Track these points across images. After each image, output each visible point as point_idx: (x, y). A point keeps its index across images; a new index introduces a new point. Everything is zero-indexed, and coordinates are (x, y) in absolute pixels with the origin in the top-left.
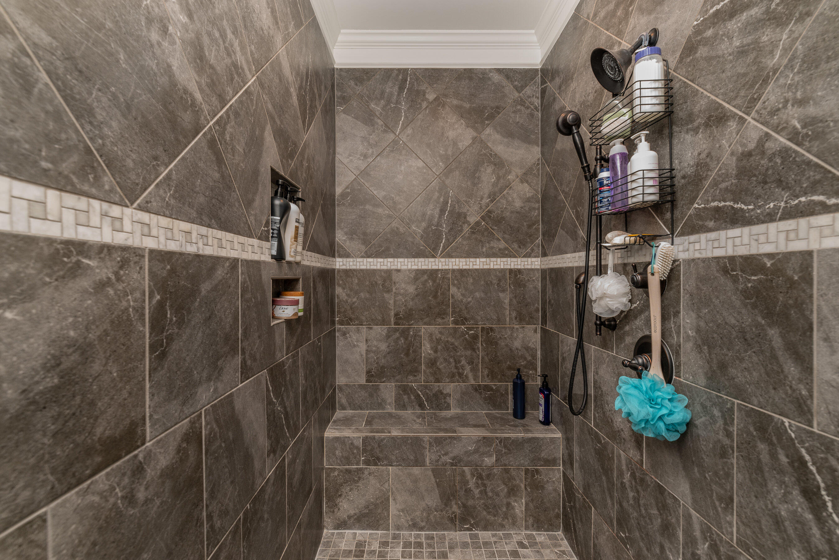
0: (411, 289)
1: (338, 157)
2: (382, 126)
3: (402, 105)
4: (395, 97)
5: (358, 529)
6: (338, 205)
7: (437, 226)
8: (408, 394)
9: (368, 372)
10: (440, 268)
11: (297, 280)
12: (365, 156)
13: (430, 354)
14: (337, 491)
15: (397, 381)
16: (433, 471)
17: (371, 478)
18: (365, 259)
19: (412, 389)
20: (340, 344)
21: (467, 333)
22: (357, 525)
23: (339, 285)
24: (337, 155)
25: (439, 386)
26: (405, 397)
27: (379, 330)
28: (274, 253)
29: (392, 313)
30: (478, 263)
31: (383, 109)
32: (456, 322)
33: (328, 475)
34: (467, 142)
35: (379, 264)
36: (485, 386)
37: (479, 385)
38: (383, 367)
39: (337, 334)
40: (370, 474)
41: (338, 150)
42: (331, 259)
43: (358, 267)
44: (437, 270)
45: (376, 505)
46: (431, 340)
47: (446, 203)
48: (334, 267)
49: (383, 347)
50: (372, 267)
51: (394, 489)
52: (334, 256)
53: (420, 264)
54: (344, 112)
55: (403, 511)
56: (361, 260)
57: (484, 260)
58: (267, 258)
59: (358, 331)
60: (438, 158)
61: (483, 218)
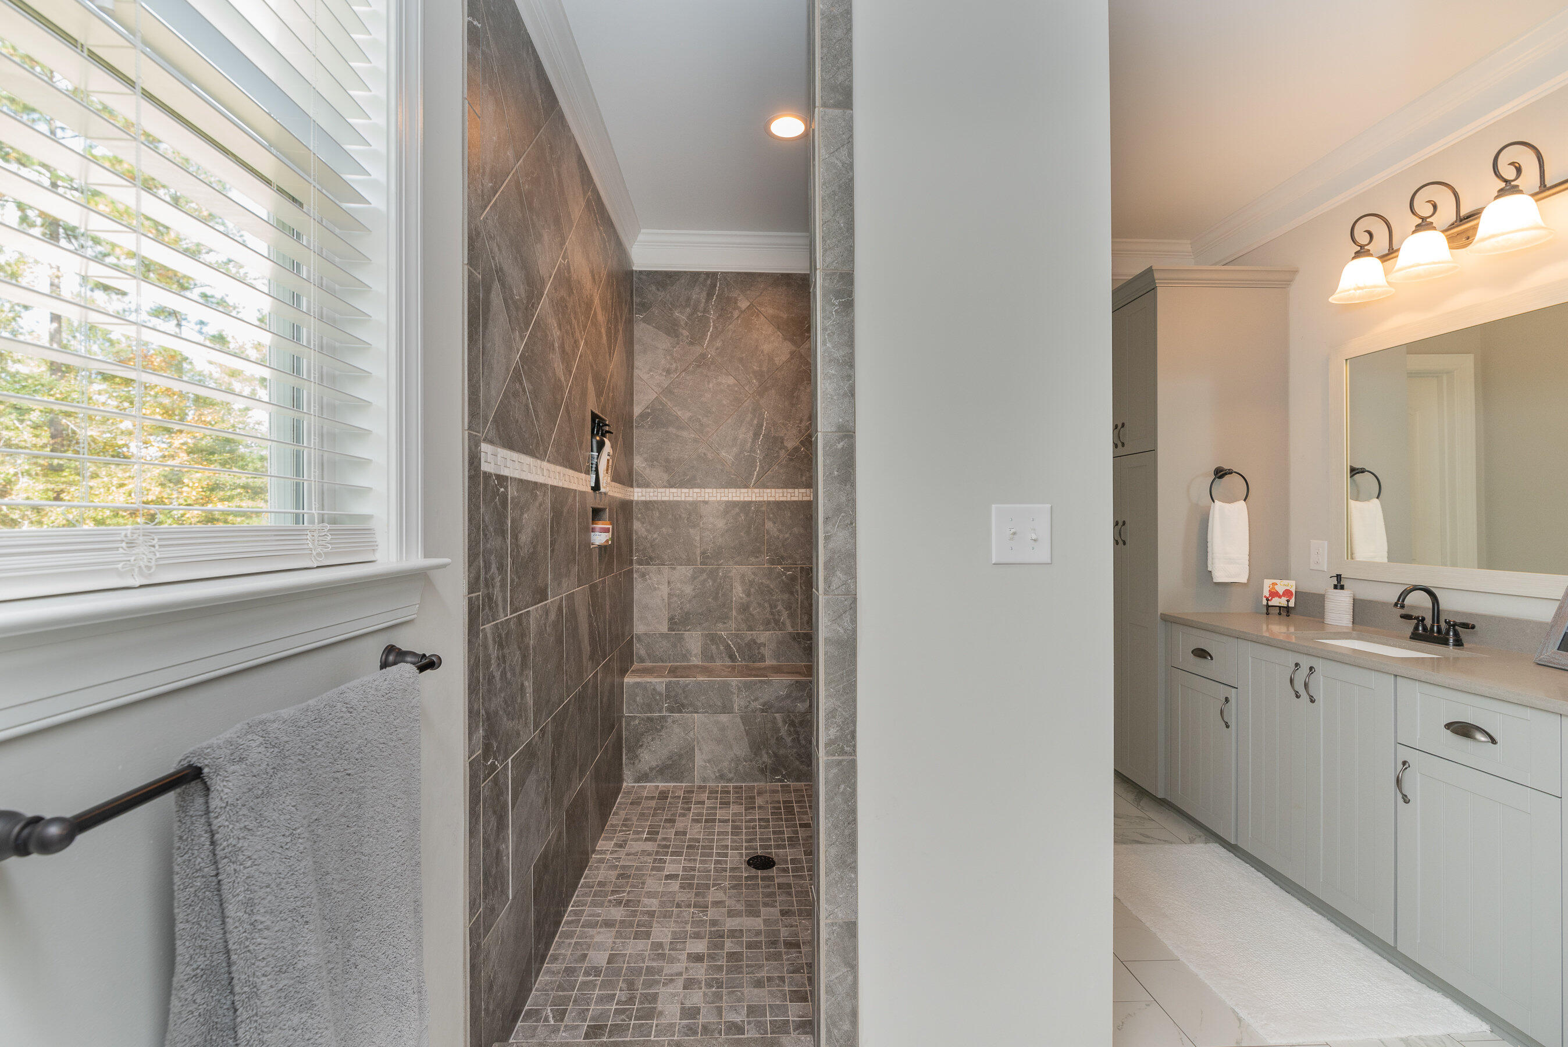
0: (721, 524)
1: (636, 372)
2: (687, 337)
3: (710, 314)
4: (702, 305)
5: (661, 782)
6: (637, 427)
7: (750, 452)
8: (717, 644)
9: (671, 619)
10: (754, 499)
11: (605, 509)
12: (668, 372)
13: (741, 598)
14: (638, 741)
15: (704, 629)
16: (742, 717)
17: (675, 726)
18: (668, 490)
19: (721, 637)
20: (638, 586)
21: (785, 574)
22: (660, 778)
23: (638, 519)
24: (636, 371)
25: (752, 635)
26: (714, 647)
27: (684, 571)
28: (593, 485)
29: (698, 552)
30: (797, 494)
31: (688, 318)
32: (772, 562)
33: (628, 724)
34: (785, 357)
35: (683, 495)
36: (805, 634)
37: (798, 634)
38: (688, 613)
39: (635, 575)
40: (673, 722)
41: (637, 363)
42: (630, 489)
43: (659, 499)
44: (751, 502)
45: (680, 756)
46: (743, 582)
47: (760, 426)
48: (632, 499)
49: (688, 590)
50: (675, 499)
51: (700, 738)
52: (632, 486)
53: (730, 495)
54: (644, 320)
55: (709, 761)
56: (663, 490)
57: (803, 490)
58: (589, 490)
59: (659, 572)
60: (751, 375)
61: (802, 443)
